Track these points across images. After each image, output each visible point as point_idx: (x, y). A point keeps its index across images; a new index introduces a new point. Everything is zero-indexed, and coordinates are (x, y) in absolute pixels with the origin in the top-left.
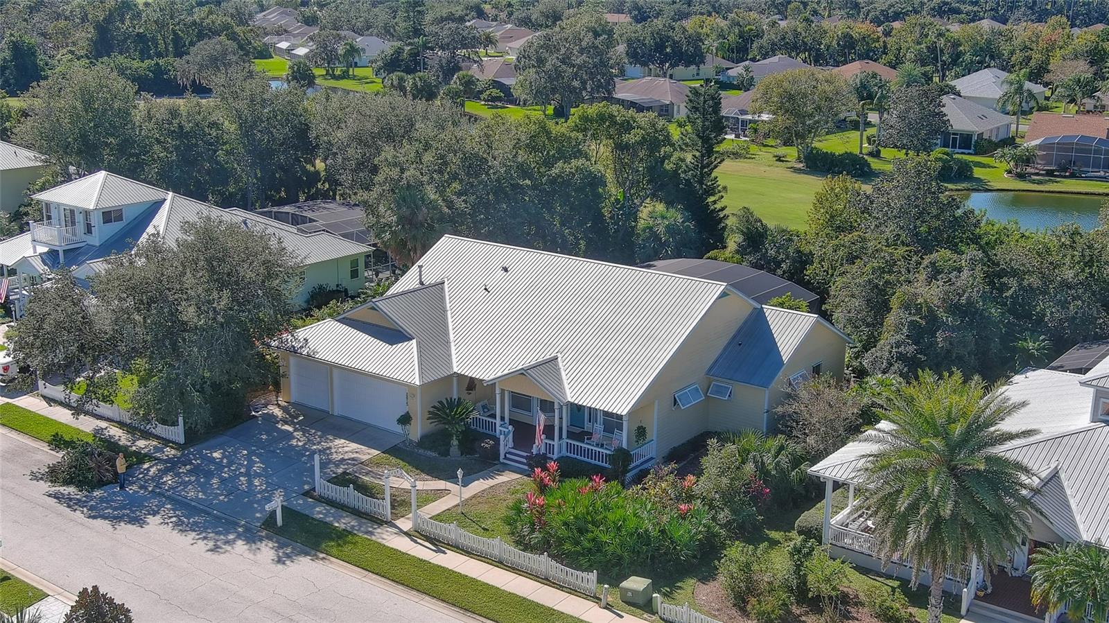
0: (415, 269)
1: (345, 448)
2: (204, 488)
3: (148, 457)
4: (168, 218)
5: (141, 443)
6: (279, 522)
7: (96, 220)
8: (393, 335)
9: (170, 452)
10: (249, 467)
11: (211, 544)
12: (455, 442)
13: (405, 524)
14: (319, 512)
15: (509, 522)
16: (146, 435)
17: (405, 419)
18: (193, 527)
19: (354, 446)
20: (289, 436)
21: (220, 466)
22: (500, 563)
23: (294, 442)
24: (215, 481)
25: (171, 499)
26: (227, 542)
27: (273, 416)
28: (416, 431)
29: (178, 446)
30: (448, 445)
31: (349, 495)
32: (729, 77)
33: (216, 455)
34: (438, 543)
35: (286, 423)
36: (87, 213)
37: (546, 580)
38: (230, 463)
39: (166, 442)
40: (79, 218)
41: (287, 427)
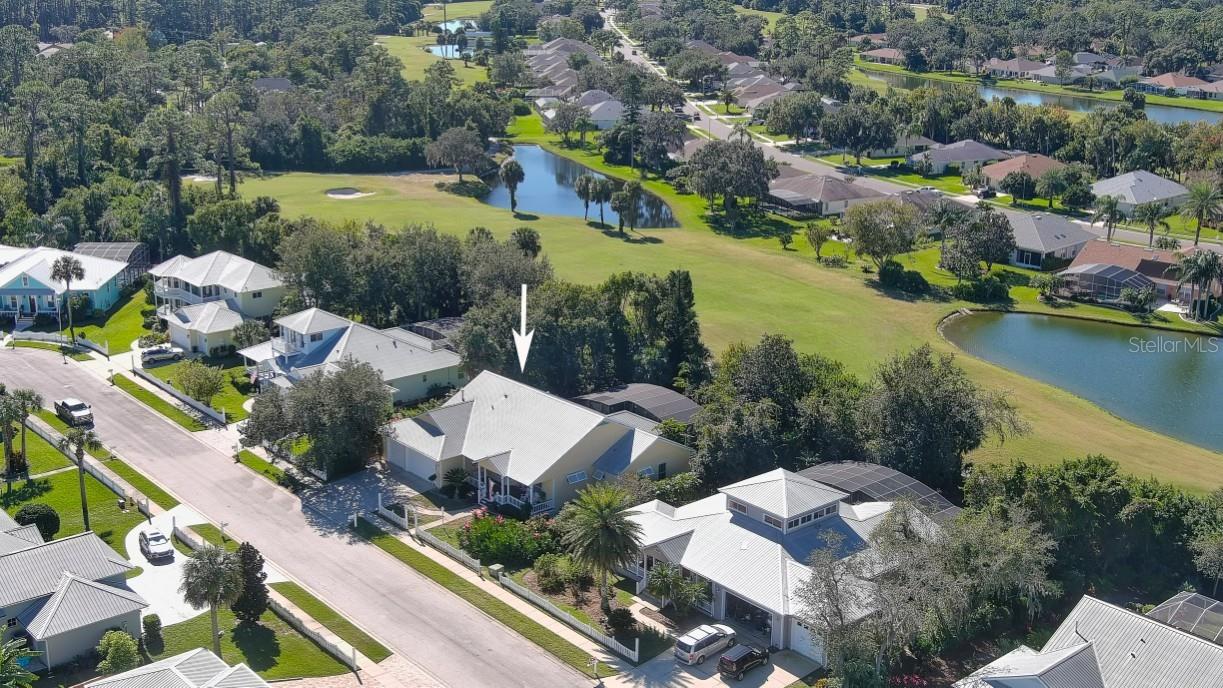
0: (460, 393)
1: (404, 490)
2: (328, 505)
3: (308, 487)
4: (348, 340)
5: (306, 479)
6: (356, 525)
7: (307, 340)
8: (434, 431)
9: (319, 485)
10: (353, 496)
11: (322, 533)
12: (457, 491)
13: (413, 532)
14: (377, 522)
15: (459, 535)
16: (310, 474)
17: (433, 478)
18: (317, 524)
19: (408, 489)
20: (379, 480)
21: (340, 494)
22: (446, 554)
23: (380, 484)
24: (335, 502)
25: (311, 510)
26: (330, 533)
27: (375, 469)
28: (439, 483)
29: (324, 482)
30: (454, 493)
31: (392, 514)
32: (912, 162)
33: (341, 488)
34: (423, 541)
35: (381, 473)
36: (302, 335)
37: (463, 563)
38: (346, 493)
39: (318, 479)
40: (298, 337)
41: (381, 476)
